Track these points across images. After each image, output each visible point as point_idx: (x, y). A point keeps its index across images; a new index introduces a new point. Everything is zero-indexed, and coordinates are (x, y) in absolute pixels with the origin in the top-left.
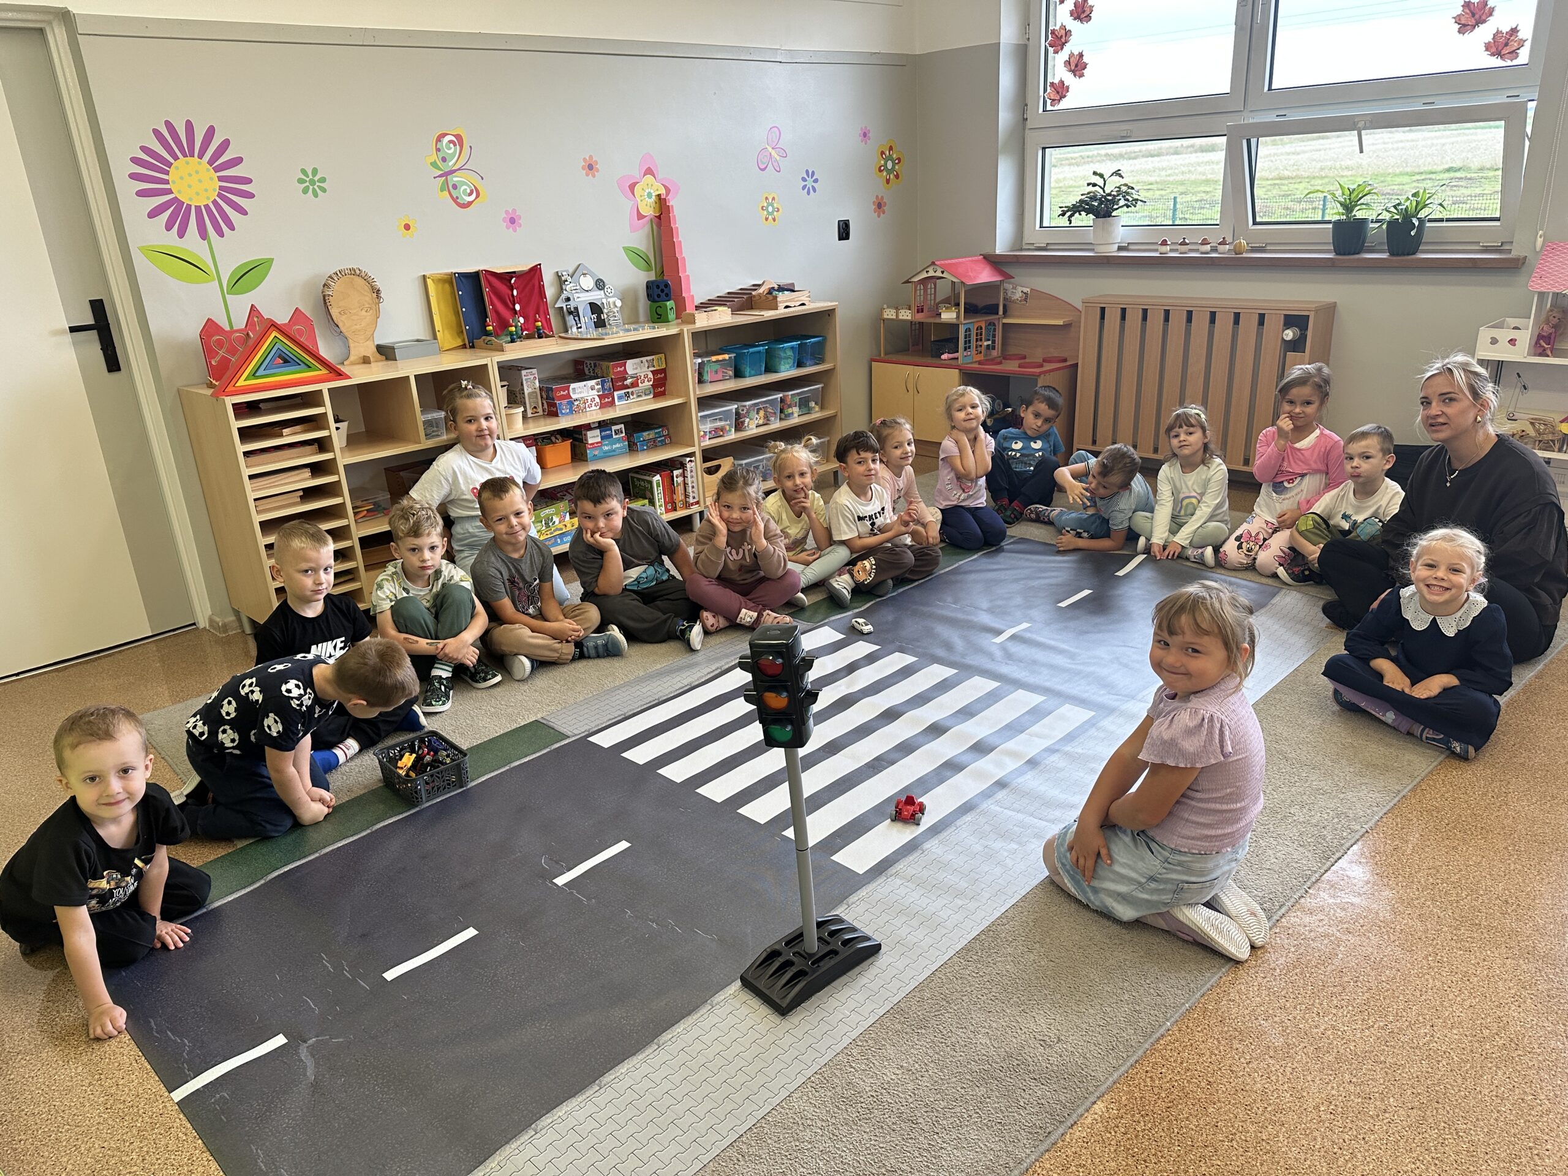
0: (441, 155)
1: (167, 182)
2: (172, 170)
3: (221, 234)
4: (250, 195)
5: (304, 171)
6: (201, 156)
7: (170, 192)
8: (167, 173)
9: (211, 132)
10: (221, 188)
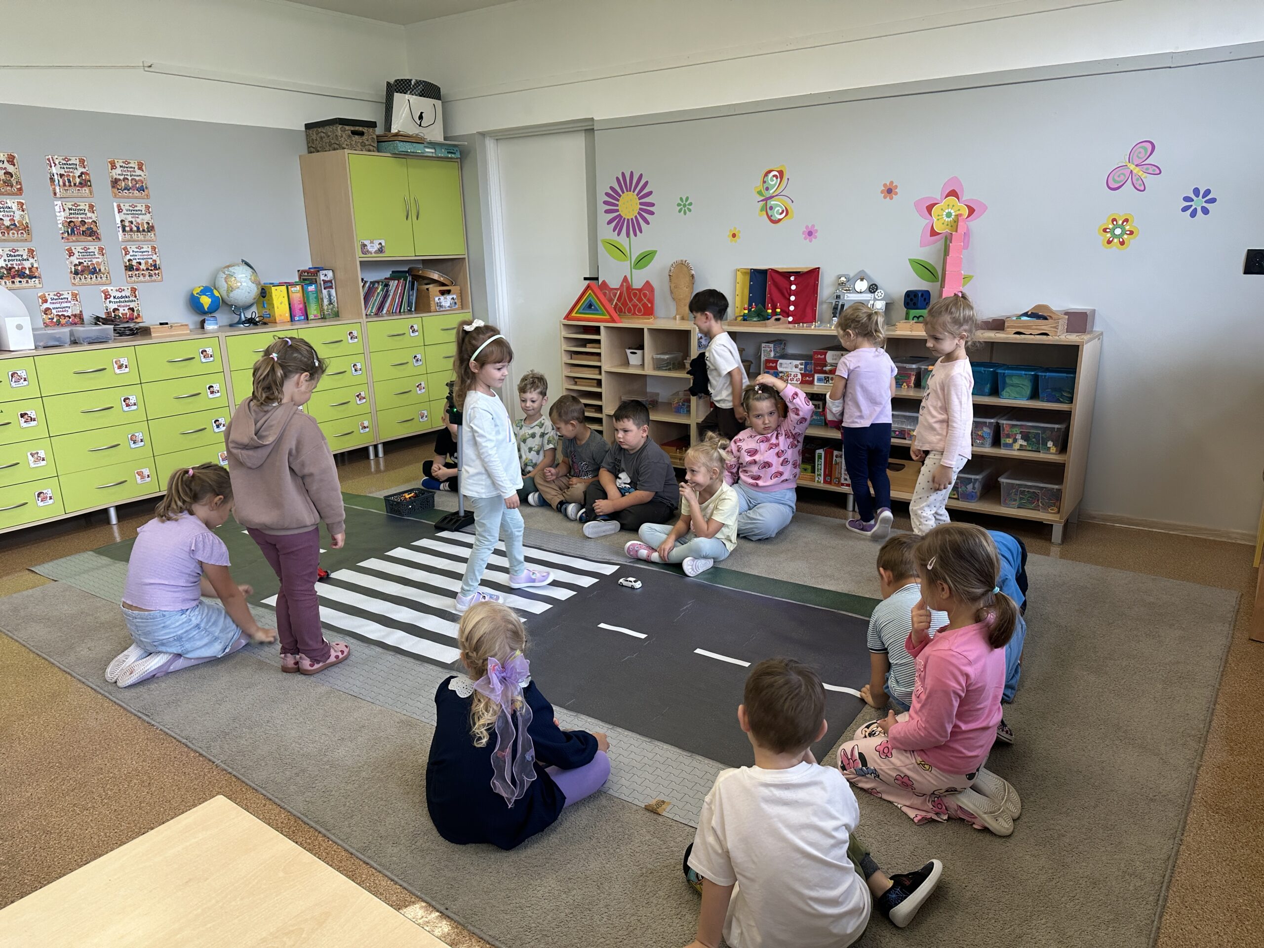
0: (765, 185)
1: (617, 205)
2: (621, 199)
3: (636, 235)
4: (652, 213)
5: (681, 199)
6: (634, 192)
7: (617, 211)
8: (618, 200)
9: (641, 176)
10: (640, 209)
